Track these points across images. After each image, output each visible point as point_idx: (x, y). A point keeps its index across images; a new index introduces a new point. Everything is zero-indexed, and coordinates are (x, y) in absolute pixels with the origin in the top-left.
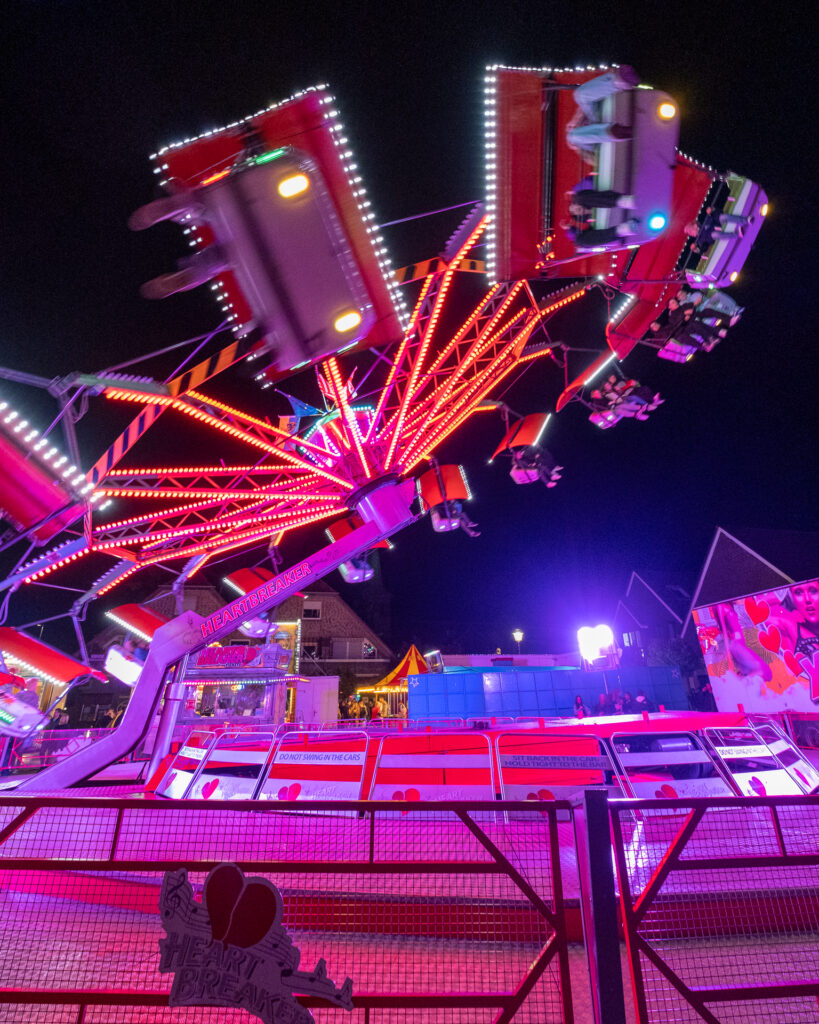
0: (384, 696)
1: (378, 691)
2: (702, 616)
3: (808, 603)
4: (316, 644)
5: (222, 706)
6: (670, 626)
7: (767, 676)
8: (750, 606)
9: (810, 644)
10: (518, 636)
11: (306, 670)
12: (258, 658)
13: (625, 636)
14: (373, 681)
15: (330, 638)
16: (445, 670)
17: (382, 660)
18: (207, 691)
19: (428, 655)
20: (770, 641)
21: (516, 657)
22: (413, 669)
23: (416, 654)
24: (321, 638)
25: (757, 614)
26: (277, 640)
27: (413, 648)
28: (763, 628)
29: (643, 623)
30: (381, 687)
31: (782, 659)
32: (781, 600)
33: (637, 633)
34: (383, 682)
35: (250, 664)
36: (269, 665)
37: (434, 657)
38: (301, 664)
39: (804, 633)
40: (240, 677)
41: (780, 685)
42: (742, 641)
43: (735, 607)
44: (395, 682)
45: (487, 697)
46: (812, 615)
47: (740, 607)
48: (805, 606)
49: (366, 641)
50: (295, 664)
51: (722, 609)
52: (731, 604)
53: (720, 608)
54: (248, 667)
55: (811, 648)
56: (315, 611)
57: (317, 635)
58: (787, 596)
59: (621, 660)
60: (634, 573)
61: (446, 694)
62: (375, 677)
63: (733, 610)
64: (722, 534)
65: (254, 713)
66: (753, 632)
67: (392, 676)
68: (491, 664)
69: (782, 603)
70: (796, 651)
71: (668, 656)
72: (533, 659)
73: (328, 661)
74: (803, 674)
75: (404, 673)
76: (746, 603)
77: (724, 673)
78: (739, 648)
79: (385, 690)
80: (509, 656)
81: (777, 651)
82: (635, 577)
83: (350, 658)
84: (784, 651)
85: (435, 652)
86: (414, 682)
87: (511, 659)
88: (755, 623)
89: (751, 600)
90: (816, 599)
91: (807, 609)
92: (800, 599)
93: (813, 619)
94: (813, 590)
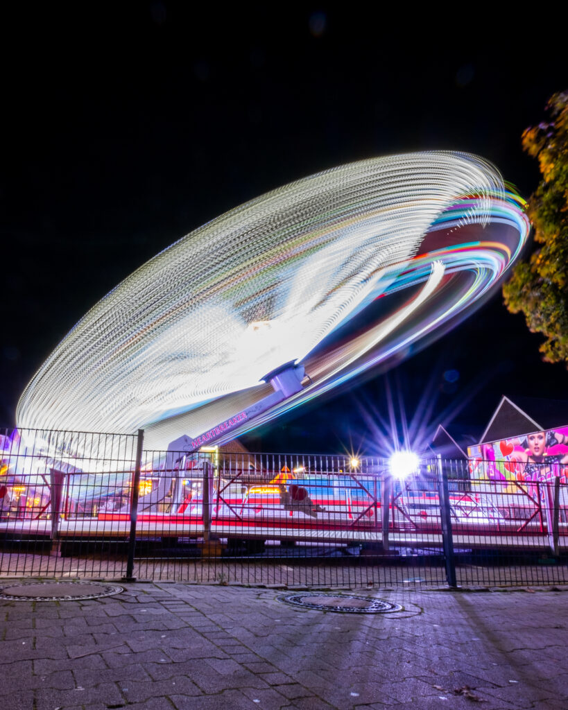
2: (473, 452)
3: (536, 444)
8: (503, 446)
9: (533, 468)
25: (506, 450)
28: (508, 458)
32: (521, 442)
39: (530, 461)
43: (494, 446)
46: (537, 451)
47: (497, 445)
48: (534, 446)
51: (487, 446)
52: (492, 444)
53: (485, 447)
55: (533, 470)
58: (525, 440)
63: (492, 448)
69: (521, 445)
70: (524, 472)
76: (501, 443)
81: (514, 471)
84: (517, 472)
88: (504, 456)
89: (503, 442)
90: (541, 442)
91: (535, 448)
92: (532, 443)
93: (537, 454)
94: (540, 437)
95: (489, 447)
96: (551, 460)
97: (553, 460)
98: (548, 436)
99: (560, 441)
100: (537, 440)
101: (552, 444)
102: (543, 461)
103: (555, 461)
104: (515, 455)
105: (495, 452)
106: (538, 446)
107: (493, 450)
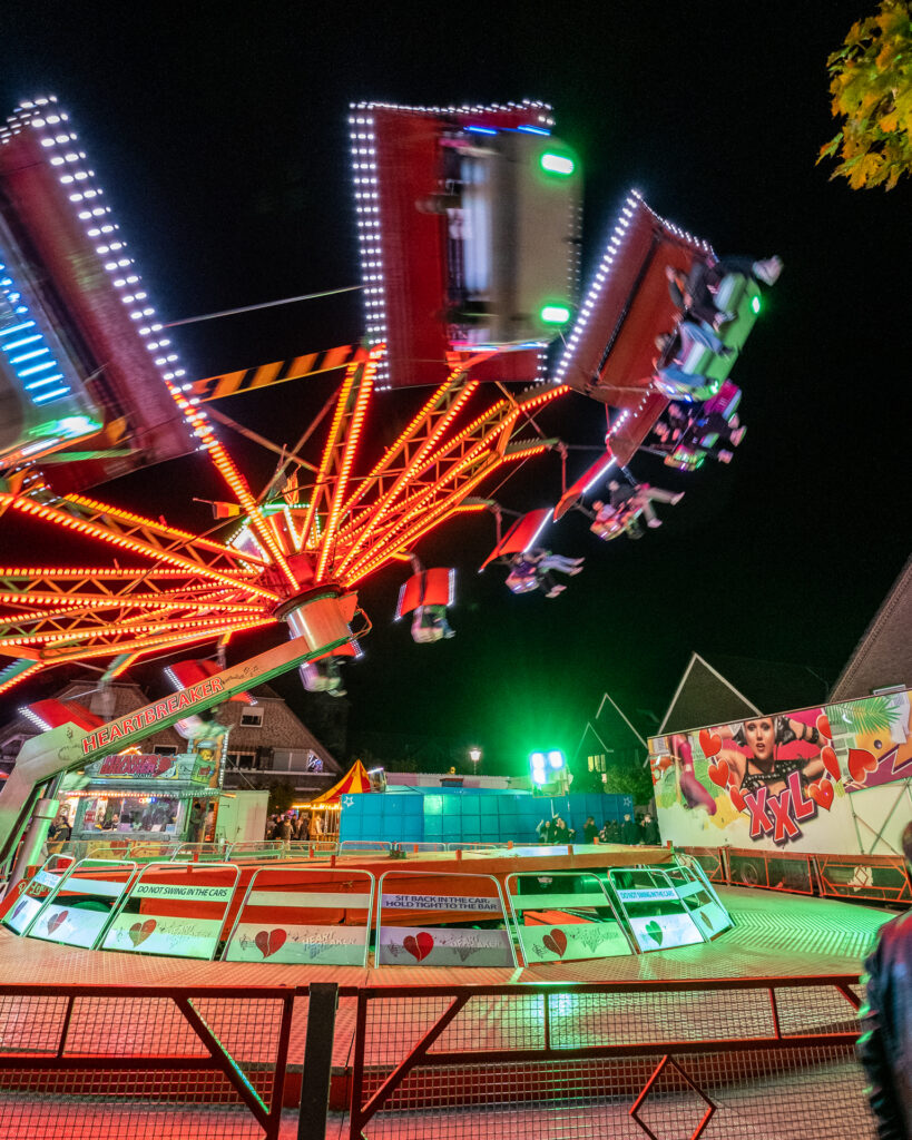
0: (322, 814)
1: (314, 808)
2: (657, 747)
3: (760, 739)
4: (254, 754)
5: (125, 819)
6: (637, 751)
7: (713, 811)
8: (704, 740)
9: (756, 780)
10: (475, 755)
11: (233, 783)
12: (173, 769)
13: (590, 759)
14: (312, 796)
15: (270, 749)
16: (388, 788)
17: (327, 774)
18: (113, 802)
19: (372, 772)
20: (720, 777)
21: (467, 778)
22: (356, 787)
23: (361, 770)
24: (261, 747)
25: (710, 748)
26: (200, 750)
27: (358, 763)
28: (714, 762)
29: (609, 747)
30: (318, 804)
31: (728, 794)
32: (734, 734)
33: (603, 756)
34: (322, 798)
35: (163, 775)
36: (184, 777)
37: (377, 775)
38: (227, 775)
40: (148, 788)
41: (723, 820)
42: (692, 774)
43: (690, 738)
44: (334, 799)
45: (426, 820)
46: (762, 751)
47: (695, 738)
48: (756, 742)
49: (311, 754)
50: (219, 776)
51: (678, 739)
52: (686, 735)
53: (675, 738)
54: (161, 780)
55: (756, 785)
56: (256, 718)
57: (256, 745)
58: (741, 731)
59: (571, 787)
60: (606, 695)
61: (383, 816)
62: (316, 792)
63: (687, 742)
64: (697, 660)
65: (163, 829)
66: (702, 766)
67: (332, 792)
68: (440, 784)
70: (742, 787)
71: (625, 783)
72: (486, 782)
73: (266, 772)
74: (746, 810)
75: (345, 790)
76: (701, 734)
77: (671, 805)
78: (689, 781)
79: (322, 807)
80: (460, 777)
82: (607, 699)
83: (292, 770)
84: (730, 787)
85: (379, 770)
86: (349, 801)
87: (462, 780)
88: (707, 757)
89: (705, 731)
90: (767, 735)
91: (758, 745)
92: (752, 735)
93: (762, 756)
94: (766, 727)
95: (681, 741)
96: (785, 768)
97: (789, 769)
98: (778, 726)
99: (799, 735)
100: (759, 731)
101: (786, 739)
102: (773, 770)
103: (793, 770)
104: (725, 755)
105: (692, 749)
106: (763, 742)
107: (689, 746)
